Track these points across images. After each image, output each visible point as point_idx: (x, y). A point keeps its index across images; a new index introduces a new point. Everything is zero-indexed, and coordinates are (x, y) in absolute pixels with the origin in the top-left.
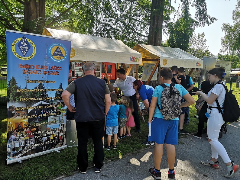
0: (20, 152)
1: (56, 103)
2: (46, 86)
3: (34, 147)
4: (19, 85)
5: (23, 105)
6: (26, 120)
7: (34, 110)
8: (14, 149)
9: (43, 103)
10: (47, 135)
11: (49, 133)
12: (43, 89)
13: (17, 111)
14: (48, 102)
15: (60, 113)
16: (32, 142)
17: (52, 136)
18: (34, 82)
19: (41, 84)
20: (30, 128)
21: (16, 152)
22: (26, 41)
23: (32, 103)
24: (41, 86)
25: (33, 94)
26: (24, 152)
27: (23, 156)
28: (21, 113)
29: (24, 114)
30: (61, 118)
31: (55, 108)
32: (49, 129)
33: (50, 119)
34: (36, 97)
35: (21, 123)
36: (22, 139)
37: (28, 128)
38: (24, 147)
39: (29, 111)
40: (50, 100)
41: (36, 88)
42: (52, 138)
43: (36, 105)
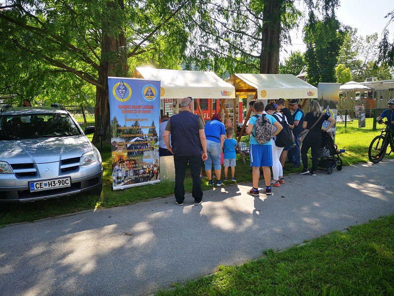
0: (123, 181)
1: (149, 139)
2: (141, 124)
3: (133, 178)
4: (119, 123)
5: (123, 141)
6: (126, 154)
7: (132, 145)
8: (118, 178)
9: (139, 139)
10: (143, 169)
11: (144, 167)
12: (138, 126)
13: (119, 145)
14: (143, 138)
15: (153, 149)
16: (131, 174)
17: (148, 169)
18: (130, 120)
19: (137, 122)
20: (130, 161)
21: (119, 180)
22: (124, 85)
23: (130, 139)
24: (136, 124)
25: (130, 131)
26: (126, 181)
27: (124, 184)
28: (122, 147)
29: (124, 149)
30: (154, 153)
31: (149, 144)
32: (144, 163)
33: (145, 154)
34: (133, 134)
35: (122, 156)
36: (124, 170)
37: (128, 160)
38: (125, 177)
39: (128, 145)
40: (144, 137)
41: (133, 126)
42: (148, 172)
43: (133, 140)
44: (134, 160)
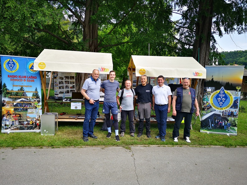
0: (10, 128)
1: (33, 101)
2: (26, 89)
4: (8, 88)
5: (11, 100)
6: (12, 110)
7: (18, 104)
8: (6, 125)
9: (24, 100)
10: (27, 121)
12: (24, 91)
13: (7, 103)
15: (36, 108)
16: (17, 123)
17: (31, 122)
18: (17, 86)
19: (22, 87)
20: (16, 114)
21: (7, 127)
23: (16, 99)
24: (22, 89)
25: (17, 94)
26: (12, 128)
27: (11, 130)
28: (9, 104)
29: (11, 106)
30: (37, 111)
31: (32, 104)
32: (28, 117)
33: (29, 111)
34: (19, 96)
39: (15, 104)
40: (28, 99)
41: (19, 90)
42: (31, 123)
43: (19, 100)
44: (19, 114)
